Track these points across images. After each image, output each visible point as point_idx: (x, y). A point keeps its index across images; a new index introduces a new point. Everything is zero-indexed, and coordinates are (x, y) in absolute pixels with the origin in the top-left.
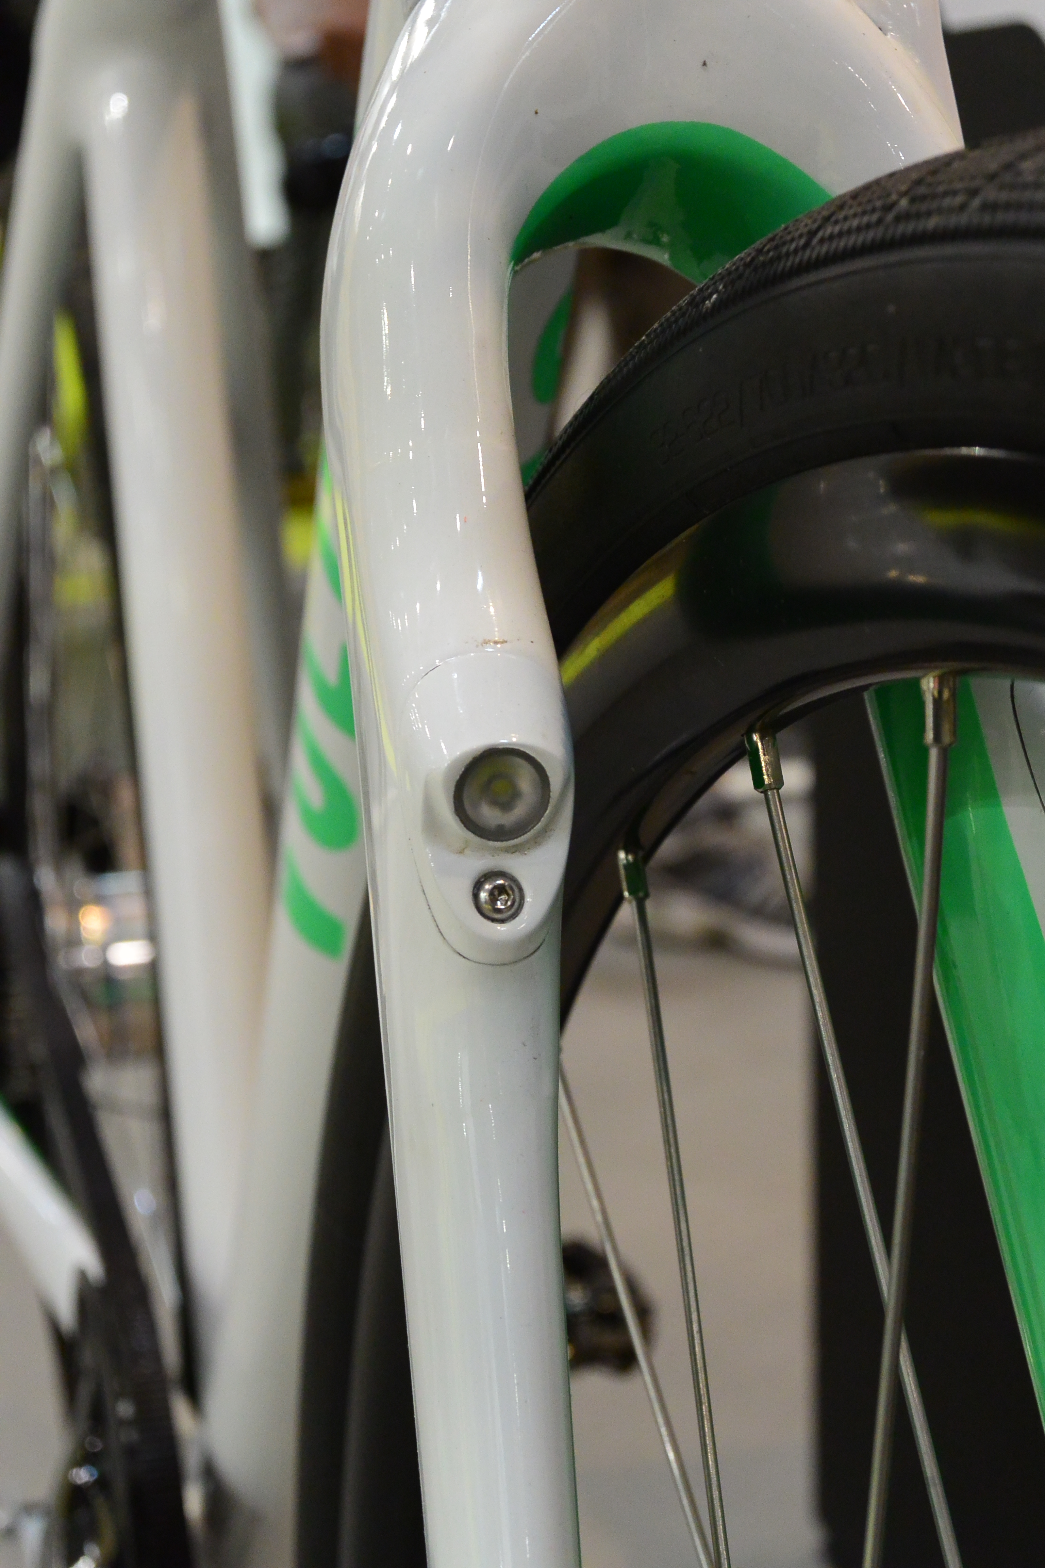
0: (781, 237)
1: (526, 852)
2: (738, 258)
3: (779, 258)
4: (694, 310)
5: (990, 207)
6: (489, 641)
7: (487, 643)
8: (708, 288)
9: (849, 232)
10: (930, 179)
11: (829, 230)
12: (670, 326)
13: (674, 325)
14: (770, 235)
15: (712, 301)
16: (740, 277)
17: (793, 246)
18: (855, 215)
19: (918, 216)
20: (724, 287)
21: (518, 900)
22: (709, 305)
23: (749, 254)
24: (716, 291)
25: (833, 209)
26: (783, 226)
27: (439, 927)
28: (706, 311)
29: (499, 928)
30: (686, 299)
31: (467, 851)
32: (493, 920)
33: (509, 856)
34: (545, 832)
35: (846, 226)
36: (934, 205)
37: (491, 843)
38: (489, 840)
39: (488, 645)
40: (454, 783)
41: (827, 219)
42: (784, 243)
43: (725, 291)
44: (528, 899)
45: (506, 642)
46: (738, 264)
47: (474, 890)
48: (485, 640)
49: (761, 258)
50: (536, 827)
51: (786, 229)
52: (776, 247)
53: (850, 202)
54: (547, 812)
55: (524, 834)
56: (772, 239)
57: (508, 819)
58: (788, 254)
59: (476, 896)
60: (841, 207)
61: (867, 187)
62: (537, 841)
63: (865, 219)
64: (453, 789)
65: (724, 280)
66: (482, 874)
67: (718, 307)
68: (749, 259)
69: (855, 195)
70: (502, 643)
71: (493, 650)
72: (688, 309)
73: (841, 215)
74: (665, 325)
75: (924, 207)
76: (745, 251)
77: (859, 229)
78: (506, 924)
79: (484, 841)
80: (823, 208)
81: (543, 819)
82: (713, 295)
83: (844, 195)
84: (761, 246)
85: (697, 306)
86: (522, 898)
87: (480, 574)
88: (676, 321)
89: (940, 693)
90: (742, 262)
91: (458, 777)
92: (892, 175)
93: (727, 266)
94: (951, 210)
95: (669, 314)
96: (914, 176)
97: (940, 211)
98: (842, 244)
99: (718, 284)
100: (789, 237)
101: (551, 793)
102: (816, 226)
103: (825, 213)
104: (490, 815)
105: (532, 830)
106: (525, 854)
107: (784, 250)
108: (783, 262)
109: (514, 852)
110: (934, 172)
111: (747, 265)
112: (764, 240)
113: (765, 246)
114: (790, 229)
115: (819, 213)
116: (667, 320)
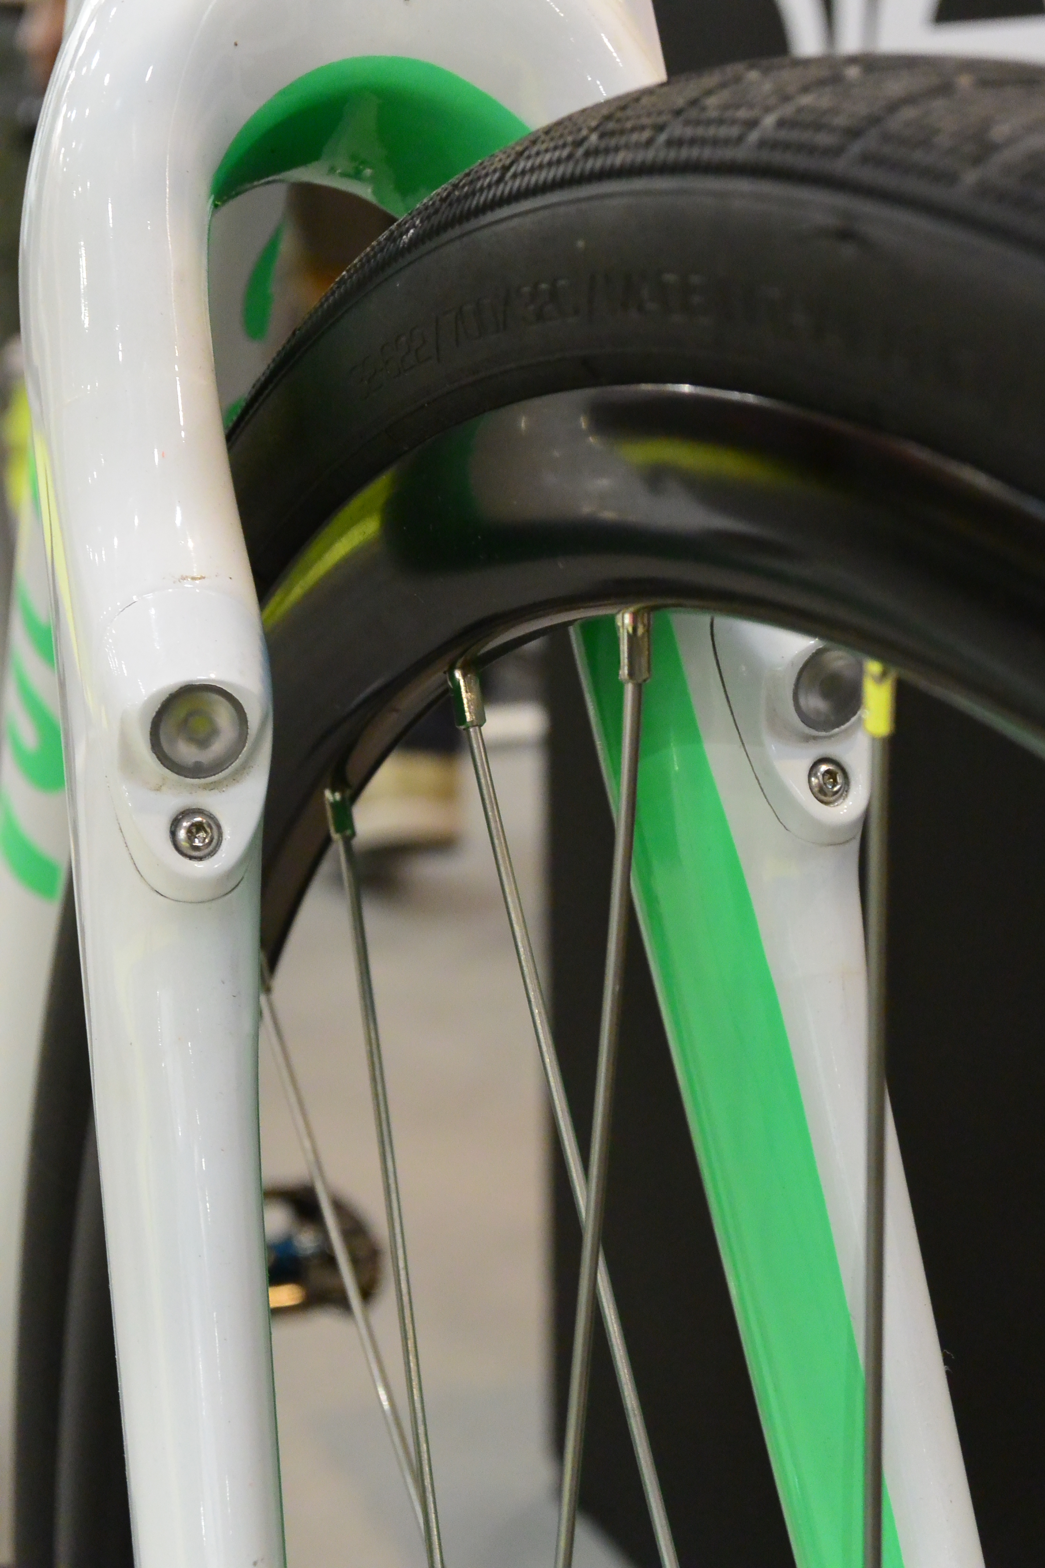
0: (477, 172)
1: (224, 789)
2: (435, 194)
3: (473, 193)
4: (392, 245)
5: (674, 143)
6: (187, 577)
7: (184, 579)
8: (405, 224)
9: (541, 167)
10: (619, 114)
11: (522, 165)
12: (368, 261)
13: (373, 260)
14: (467, 171)
15: (409, 236)
16: (436, 212)
17: (488, 180)
18: (547, 151)
19: (607, 151)
20: (421, 222)
21: (216, 837)
22: (406, 240)
23: (446, 189)
24: (414, 226)
25: (526, 143)
26: (480, 161)
27: (137, 865)
28: (403, 246)
29: (196, 865)
30: (385, 234)
31: (164, 788)
32: (191, 858)
33: (206, 793)
34: (245, 767)
35: (538, 161)
36: (623, 140)
37: (189, 780)
38: (186, 777)
39: (185, 581)
40: (151, 720)
41: (520, 154)
42: (479, 178)
43: (422, 225)
44: (227, 836)
45: (204, 578)
46: (434, 200)
47: (171, 827)
48: (182, 576)
49: (457, 193)
50: (234, 764)
51: (481, 164)
52: (471, 182)
53: (543, 137)
54: (245, 749)
55: (221, 772)
56: (468, 175)
57: (206, 756)
58: (482, 189)
59: (173, 834)
60: (534, 142)
61: (559, 123)
62: (236, 777)
63: (557, 154)
64: (149, 726)
65: (421, 215)
66: (182, 810)
67: (415, 243)
68: (445, 194)
69: (548, 131)
70: (200, 579)
71: (192, 586)
72: (385, 245)
73: (534, 150)
74: (364, 260)
75: (613, 142)
76: (443, 186)
77: (550, 164)
78: (203, 862)
79: (182, 778)
80: (517, 144)
81: (240, 756)
82: (411, 229)
83: (538, 131)
84: (457, 181)
85: (395, 241)
86: (220, 834)
87: (178, 509)
88: (375, 255)
89: (635, 629)
90: (439, 197)
91: (154, 714)
92: (583, 111)
93: (425, 201)
94: (638, 145)
95: (368, 249)
96: (605, 111)
97: (627, 146)
98: (534, 179)
99: (415, 219)
100: (484, 172)
101: (249, 730)
102: (508, 162)
103: (519, 148)
104: (187, 752)
105: (230, 767)
106: (223, 791)
107: (479, 185)
108: (476, 198)
109: (212, 789)
110: (623, 108)
111: (443, 200)
112: (460, 175)
113: (461, 180)
114: (485, 164)
115: (513, 148)
116: (367, 255)
